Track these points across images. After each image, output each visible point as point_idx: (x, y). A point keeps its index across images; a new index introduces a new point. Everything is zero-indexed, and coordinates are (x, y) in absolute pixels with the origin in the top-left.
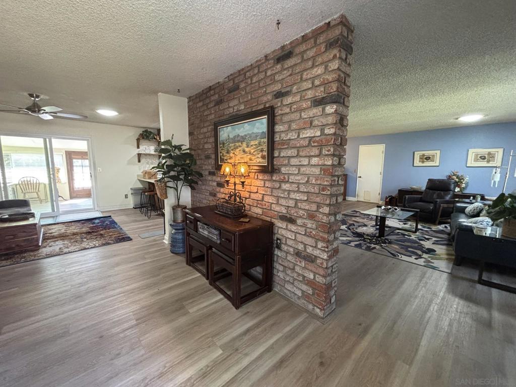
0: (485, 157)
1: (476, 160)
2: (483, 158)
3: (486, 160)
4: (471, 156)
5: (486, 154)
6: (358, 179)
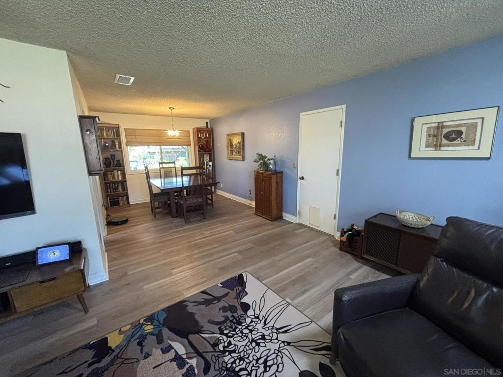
6: (299, 181)
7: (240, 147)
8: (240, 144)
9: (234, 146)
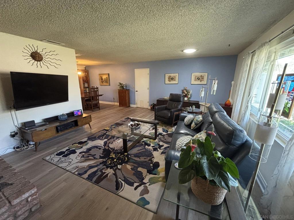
0: (199, 78)
1: (195, 80)
2: (198, 79)
3: (200, 80)
4: (193, 78)
5: (199, 76)
6: (136, 92)
7: (107, 80)
8: (107, 79)
9: (104, 79)
